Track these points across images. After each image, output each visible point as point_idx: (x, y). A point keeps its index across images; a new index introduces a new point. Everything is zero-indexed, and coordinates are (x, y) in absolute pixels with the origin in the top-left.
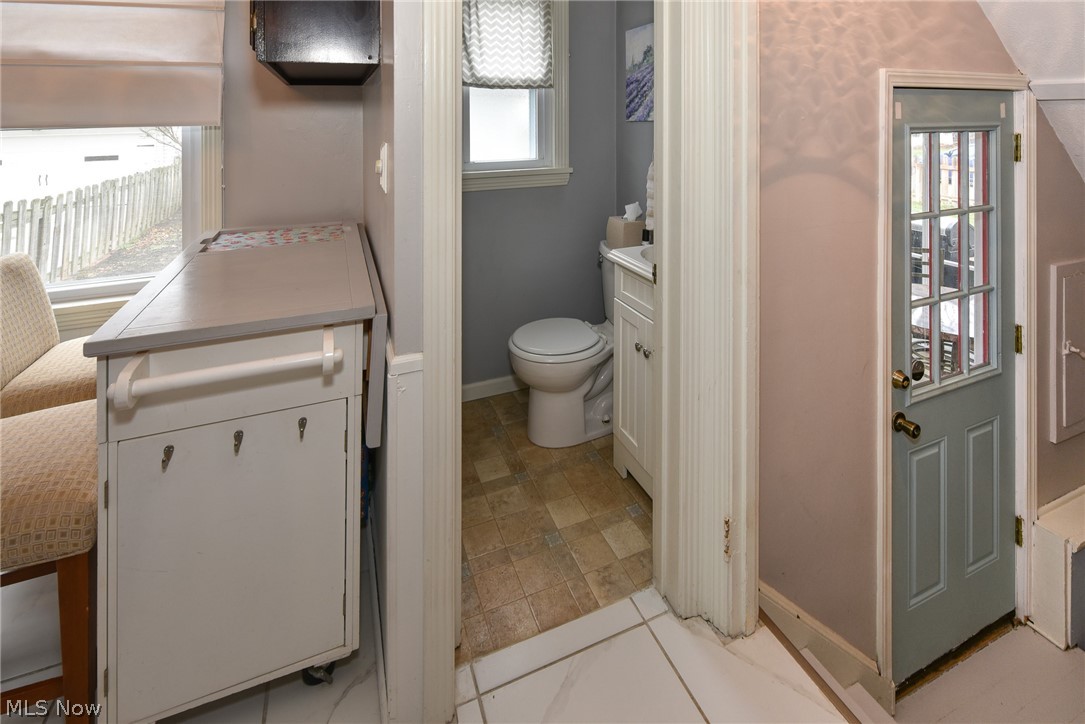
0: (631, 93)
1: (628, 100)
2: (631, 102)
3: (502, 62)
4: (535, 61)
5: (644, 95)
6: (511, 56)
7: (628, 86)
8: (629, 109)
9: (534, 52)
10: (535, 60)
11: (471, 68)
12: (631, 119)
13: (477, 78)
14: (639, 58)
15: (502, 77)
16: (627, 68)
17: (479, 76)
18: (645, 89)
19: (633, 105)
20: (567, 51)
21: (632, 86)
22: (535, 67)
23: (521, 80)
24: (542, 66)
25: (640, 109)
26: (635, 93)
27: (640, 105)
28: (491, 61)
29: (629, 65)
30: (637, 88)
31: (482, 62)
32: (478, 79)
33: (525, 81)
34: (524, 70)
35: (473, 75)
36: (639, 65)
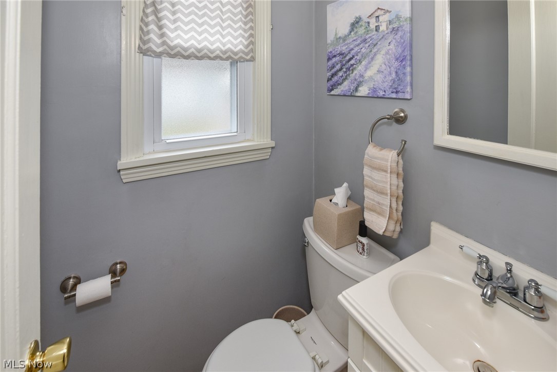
0: (333, 67)
1: (329, 74)
2: (333, 76)
3: (200, 30)
4: (235, 32)
5: (351, 69)
6: (209, 25)
7: (329, 59)
8: (331, 83)
9: (235, 22)
10: (235, 30)
11: (162, 35)
12: (333, 93)
13: (169, 46)
14: (344, 30)
15: (199, 47)
16: (329, 41)
17: (172, 44)
18: (352, 62)
19: (335, 79)
20: (269, 23)
21: (334, 60)
22: (236, 38)
23: (221, 51)
24: (243, 37)
25: (346, 83)
26: (338, 67)
27: (344, 80)
28: (186, 28)
29: (330, 37)
30: (341, 61)
31: (176, 29)
32: (172, 48)
33: (225, 52)
34: (224, 41)
35: (164, 43)
36: (344, 38)
